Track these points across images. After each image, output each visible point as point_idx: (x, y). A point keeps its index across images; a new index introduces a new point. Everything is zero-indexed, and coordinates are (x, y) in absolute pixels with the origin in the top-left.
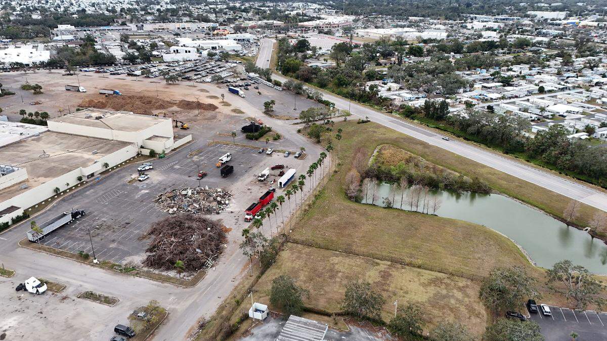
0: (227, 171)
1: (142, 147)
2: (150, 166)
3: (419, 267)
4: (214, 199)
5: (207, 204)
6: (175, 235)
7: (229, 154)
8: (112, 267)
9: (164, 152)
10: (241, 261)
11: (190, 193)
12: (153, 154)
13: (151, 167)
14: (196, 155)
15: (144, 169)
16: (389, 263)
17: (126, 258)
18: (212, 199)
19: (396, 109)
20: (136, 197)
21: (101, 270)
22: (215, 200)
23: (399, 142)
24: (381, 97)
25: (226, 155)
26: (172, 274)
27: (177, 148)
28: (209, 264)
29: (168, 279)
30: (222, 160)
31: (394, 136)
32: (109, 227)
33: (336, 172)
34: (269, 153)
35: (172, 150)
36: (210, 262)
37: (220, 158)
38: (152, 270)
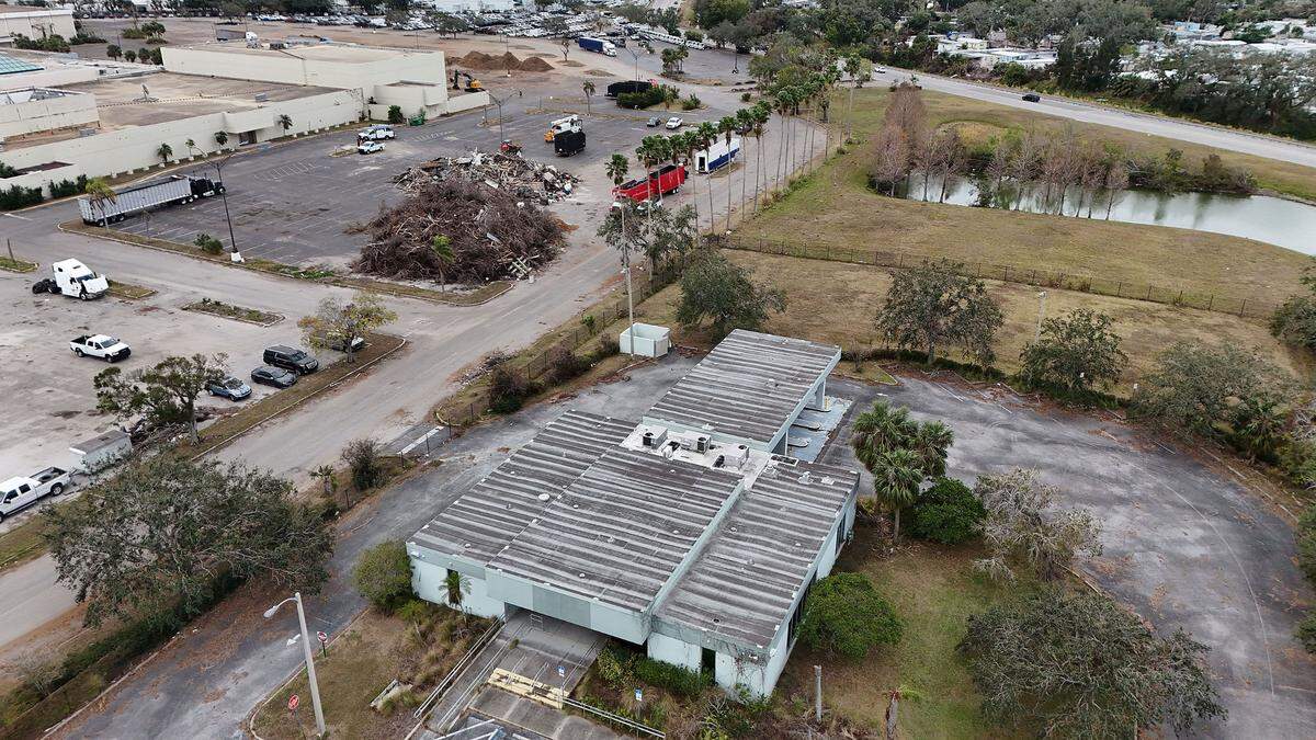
0: (570, 145)
1: (372, 102)
2: (388, 129)
4: (536, 175)
5: (519, 183)
6: (436, 212)
7: (575, 117)
8: (275, 271)
9: (422, 113)
10: (600, 273)
11: (478, 160)
12: (395, 115)
13: (391, 134)
14: (496, 124)
15: (373, 136)
17: (311, 258)
18: (530, 175)
19: (985, 76)
20: (350, 175)
21: (248, 272)
22: (538, 177)
24: (945, 54)
25: (569, 119)
26: (423, 285)
27: (452, 114)
28: (518, 271)
29: (415, 292)
30: (559, 128)
32: (278, 213)
33: (842, 152)
34: (674, 125)
35: (443, 115)
36: (520, 265)
37: (555, 123)
38: (374, 278)
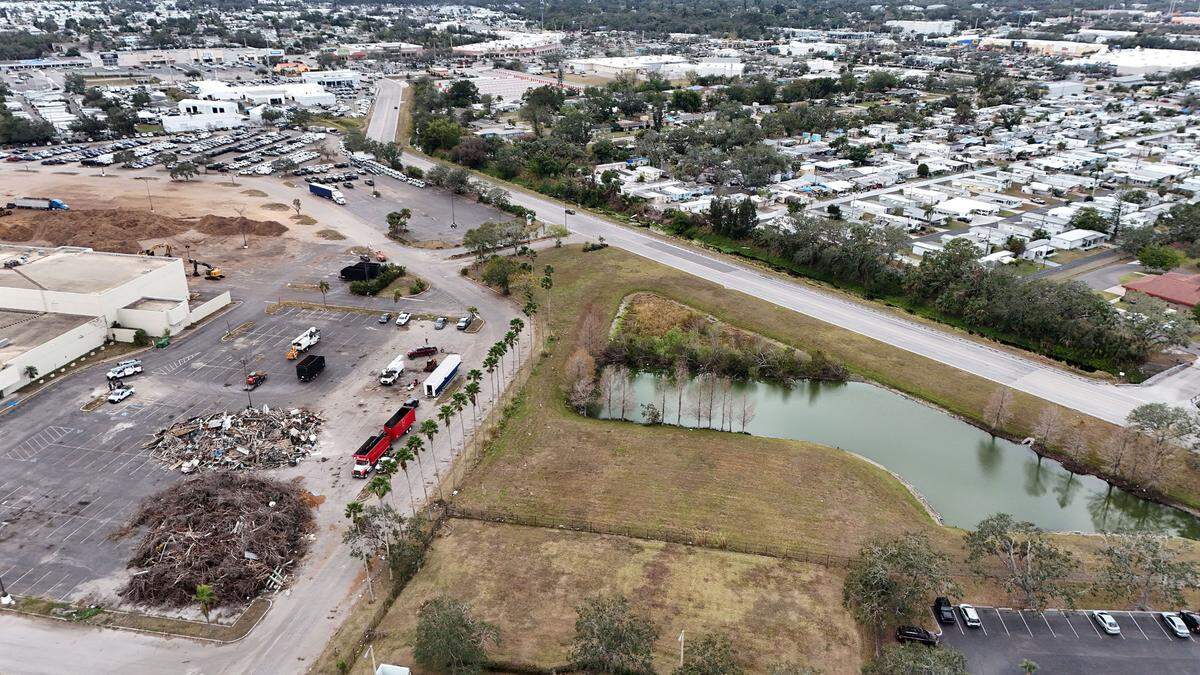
0: (311, 368)
1: (116, 325)
2: (135, 366)
3: (723, 547)
4: (283, 433)
5: (268, 445)
6: (196, 524)
7: (313, 329)
8: (46, 611)
9: (168, 333)
10: (346, 571)
11: (227, 423)
12: (142, 339)
13: (139, 369)
14: (240, 335)
15: (122, 374)
16: (662, 544)
17: (79, 586)
18: (277, 433)
19: (658, 218)
20: (104, 441)
21: (21, 619)
22: (285, 434)
23: (667, 286)
24: (625, 196)
25: (308, 332)
26: (190, 613)
27: (199, 322)
28: (275, 584)
29: (182, 628)
30: (299, 345)
31: (656, 274)
32: (38, 517)
33: (545, 355)
34: (403, 322)
35: (187, 328)
36: (278, 578)
37: (294, 341)
38: (142, 609)
